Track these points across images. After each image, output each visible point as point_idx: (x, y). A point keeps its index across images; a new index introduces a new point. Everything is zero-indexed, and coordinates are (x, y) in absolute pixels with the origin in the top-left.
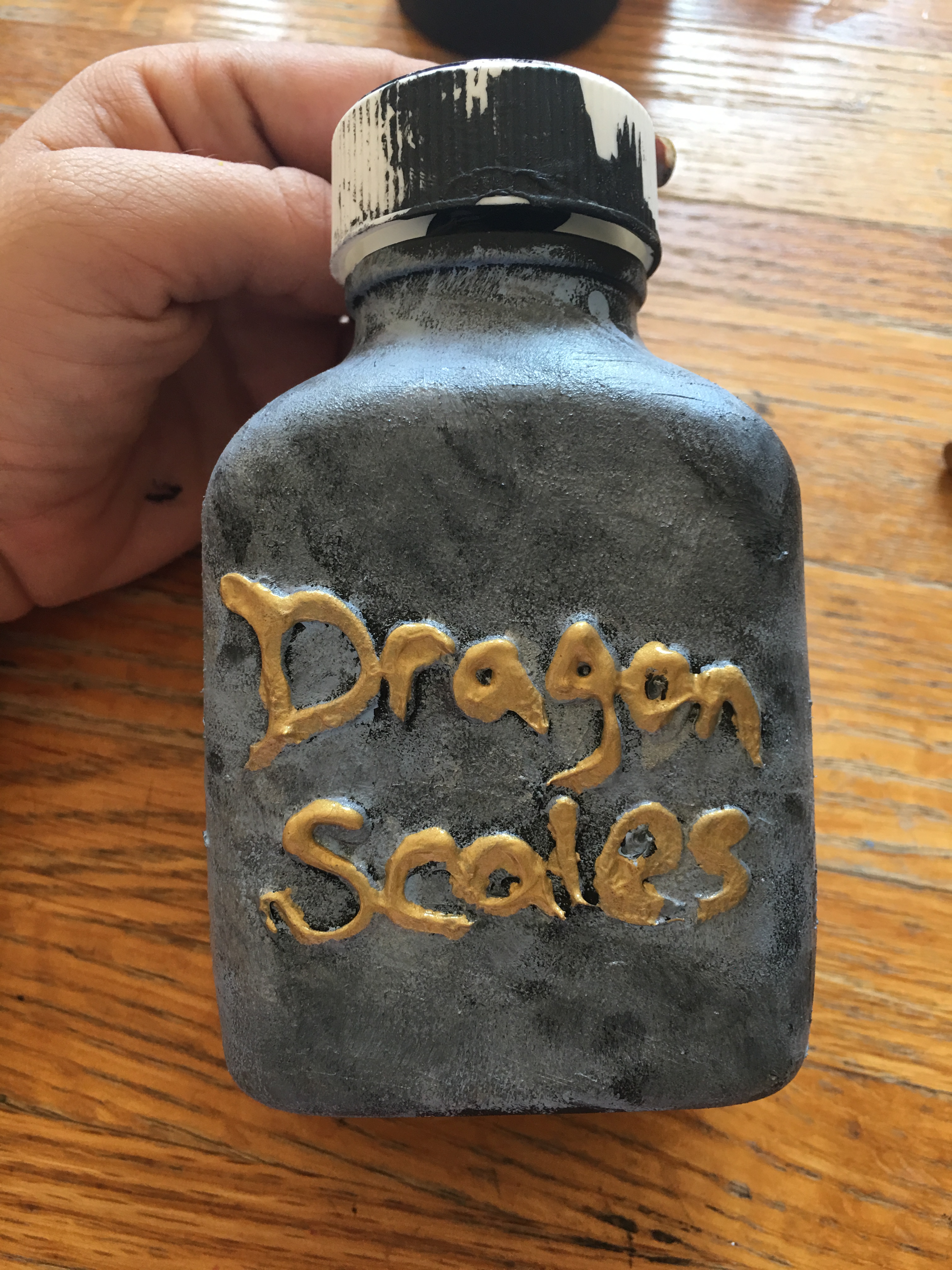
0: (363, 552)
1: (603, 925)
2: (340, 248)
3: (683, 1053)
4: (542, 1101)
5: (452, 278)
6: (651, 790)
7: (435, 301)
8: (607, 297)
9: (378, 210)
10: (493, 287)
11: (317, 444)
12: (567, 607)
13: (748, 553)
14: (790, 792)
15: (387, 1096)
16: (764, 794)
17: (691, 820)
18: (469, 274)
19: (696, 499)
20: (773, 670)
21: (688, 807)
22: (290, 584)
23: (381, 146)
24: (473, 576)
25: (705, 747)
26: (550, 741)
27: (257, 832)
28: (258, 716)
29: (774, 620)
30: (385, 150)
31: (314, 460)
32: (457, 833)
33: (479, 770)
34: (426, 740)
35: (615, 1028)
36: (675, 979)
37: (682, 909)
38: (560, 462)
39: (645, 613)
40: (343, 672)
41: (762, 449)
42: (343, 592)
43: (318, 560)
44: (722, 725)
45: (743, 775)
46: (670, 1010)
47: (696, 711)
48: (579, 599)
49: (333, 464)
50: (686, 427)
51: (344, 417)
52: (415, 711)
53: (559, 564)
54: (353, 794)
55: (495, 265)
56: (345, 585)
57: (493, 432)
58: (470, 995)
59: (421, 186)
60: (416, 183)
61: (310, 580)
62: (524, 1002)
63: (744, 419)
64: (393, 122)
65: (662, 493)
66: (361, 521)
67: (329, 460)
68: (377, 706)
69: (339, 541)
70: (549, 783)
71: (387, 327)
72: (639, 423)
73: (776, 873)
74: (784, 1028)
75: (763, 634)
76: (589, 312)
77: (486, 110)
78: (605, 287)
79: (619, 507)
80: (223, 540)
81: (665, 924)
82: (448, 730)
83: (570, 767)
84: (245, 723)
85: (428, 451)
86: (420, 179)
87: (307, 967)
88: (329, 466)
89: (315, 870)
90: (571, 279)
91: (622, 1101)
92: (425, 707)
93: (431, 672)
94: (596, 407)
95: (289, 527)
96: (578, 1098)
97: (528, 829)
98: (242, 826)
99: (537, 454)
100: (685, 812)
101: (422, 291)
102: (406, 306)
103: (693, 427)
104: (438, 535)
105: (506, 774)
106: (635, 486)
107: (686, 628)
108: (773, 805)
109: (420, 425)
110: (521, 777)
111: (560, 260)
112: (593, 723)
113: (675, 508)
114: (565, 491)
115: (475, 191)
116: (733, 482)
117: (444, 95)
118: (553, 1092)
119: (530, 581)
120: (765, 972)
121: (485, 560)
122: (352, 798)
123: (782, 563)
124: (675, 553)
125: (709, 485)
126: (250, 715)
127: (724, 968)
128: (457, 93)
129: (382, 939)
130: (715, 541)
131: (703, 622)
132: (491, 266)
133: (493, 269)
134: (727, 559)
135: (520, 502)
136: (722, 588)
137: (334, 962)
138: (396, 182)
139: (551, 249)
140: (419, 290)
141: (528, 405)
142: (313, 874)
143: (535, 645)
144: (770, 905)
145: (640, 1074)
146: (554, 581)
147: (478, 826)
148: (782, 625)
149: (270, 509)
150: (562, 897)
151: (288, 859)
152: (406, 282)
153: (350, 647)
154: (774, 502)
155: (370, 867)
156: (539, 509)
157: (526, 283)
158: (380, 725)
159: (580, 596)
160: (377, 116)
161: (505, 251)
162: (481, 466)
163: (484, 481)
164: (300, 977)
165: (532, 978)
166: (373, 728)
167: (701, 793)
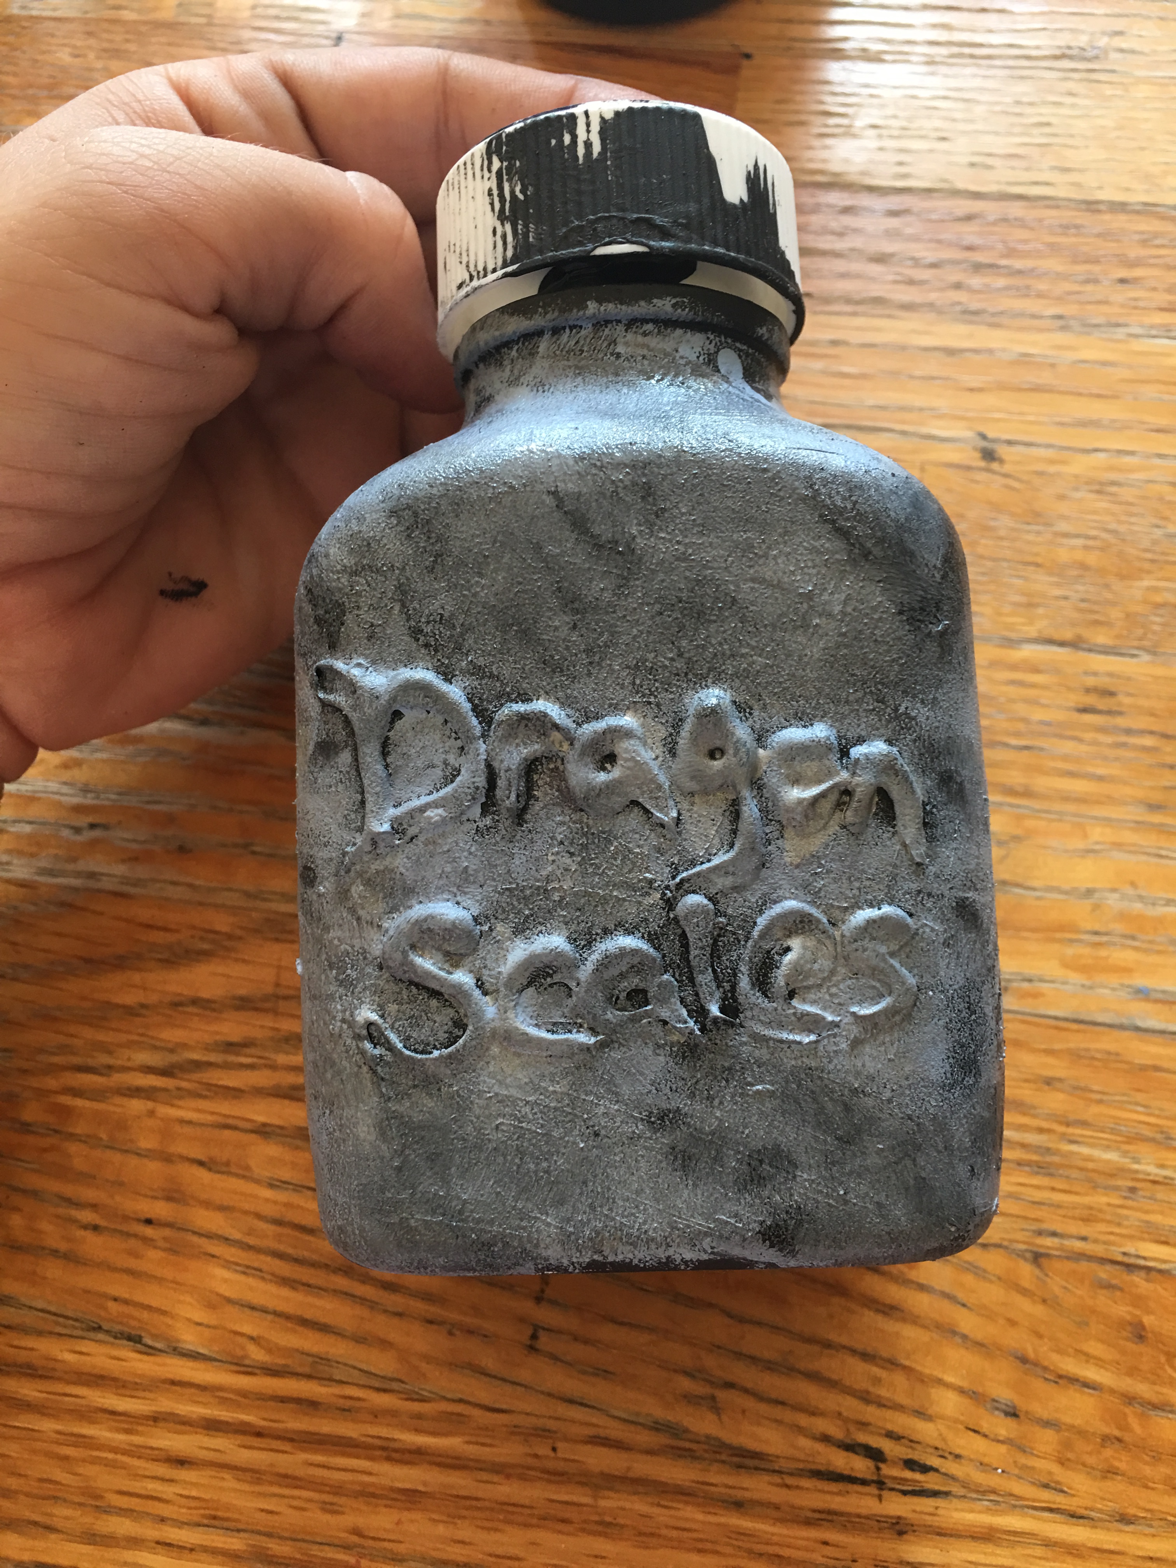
0: (467, 629)
1: (745, 1044)
2: (446, 317)
3: (842, 1192)
4: (681, 1250)
5: (565, 337)
6: (796, 889)
7: (546, 364)
8: (740, 357)
9: (485, 269)
10: (610, 345)
11: (416, 514)
12: (695, 683)
13: (901, 621)
14: (961, 894)
15: (500, 1245)
16: (929, 895)
17: (844, 922)
18: (583, 332)
19: (838, 561)
20: (936, 754)
21: (839, 907)
22: (388, 668)
23: (487, 200)
24: (588, 651)
25: (857, 839)
26: (680, 833)
27: (353, 947)
28: (353, 816)
29: (935, 699)
30: (492, 204)
31: (413, 532)
32: (575, 940)
33: (599, 868)
34: (539, 836)
35: (761, 1162)
36: (830, 1106)
37: (836, 1025)
38: (684, 524)
39: (784, 689)
40: (446, 763)
41: (914, 507)
42: (445, 674)
43: (418, 640)
44: (876, 814)
45: (904, 872)
46: (825, 1141)
47: (846, 799)
48: (708, 674)
49: (433, 535)
50: (825, 482)
51: (446, 484)
52: (527, 804)
53: (685, 636)
54: (459, 898)
55: (612, 322)
56: (447, 667)
57: (608, 494)
58: (593, 1126)
59: (531, 239)
60: (526, 235)
61: (409, 661)
62: (655, 1133)
63: (893, 475)
64: (499, 174)
65: (801, 554)
66: (464, 596)
67: (429, 531)
68: (484, 800)
69: (441, 619)
70: (678, 880)
71: (497, 397)
72: (772, 479)
73: (947, 987)
74: (962, 1170)
75: (921, 712)
76: (719, 371)
77: (599, 154)
78: (738, 345)
79: (752, 571)
80: (315, 627)
81: (816, 1042)
82: (562, 823)
83: (702, 863)
84: (339, 825)
85: (537, 516)
86: (528, 231)
87: (409, 1096)
88: (429, 538)
89: (417, 985)
90: (698, 335)
91: (772, 1251)
92: (537, 800)
93: (544, 760)
94: (723, 463)
95: (386, 606)
96: (722, 1248)
97: (656, 934)
98: (336, 942)
99: (657, 516)
100: (837, 913)
101: (533, 354)
102: (516, 372)
103: (833, 482)
104: (550, 609)
105: (630, 872)
106: (769, 548)
107: (831, 705)
108: (941, 908)
109: (528, 489)
110: (647, 875)
111: (684, 314)
112: (728, 813)
113: (814, 571)
114: (690, 555)
115: (590, 241)
116: (881, 541)
117: (553, 142)
118: (692, 1239)
119: (653, 655)
120: (936, 1100)
121: (601, 634)
122: (458, 903)
123: (942, 634)
124: (816, 621)
125: (853, 545)
126: (345, 816)
127: (887, 1094)
128: (567, 139)
129: (493, 1063)
130: (862, 607)
131: (851, 698)
132: (607, 322)
133: (610, 326)
134: (876, 627)
135: (639, 568)
136: (872, 660)
137: (439, 1090)
138: (504, 237)
139: (674, 301)
140: (530, 354)
141: (646, 464)
142: (414, 990)
143: (660, 726)
144: (941, 1023)
145: (792, 1218)
146: (680, 655)
147: (599, 931)
148: (945, 705)
149: (366, 587)
150: (696, 1011)
151: (387, 974)
152: (516, 347)
153: (453, 735)
154: (930, 565)
155: (478, 980)
156: (661, 576)
157: (647, 340)
158: (488, 821)
159: (710, 670)
160: (482, 170)
161: (622, 304)
162: (596, 530)
163: (599, 547)
164: (402, 1109)
165: (664, 1105)
166: (481, 825)
167: (855, 892)
